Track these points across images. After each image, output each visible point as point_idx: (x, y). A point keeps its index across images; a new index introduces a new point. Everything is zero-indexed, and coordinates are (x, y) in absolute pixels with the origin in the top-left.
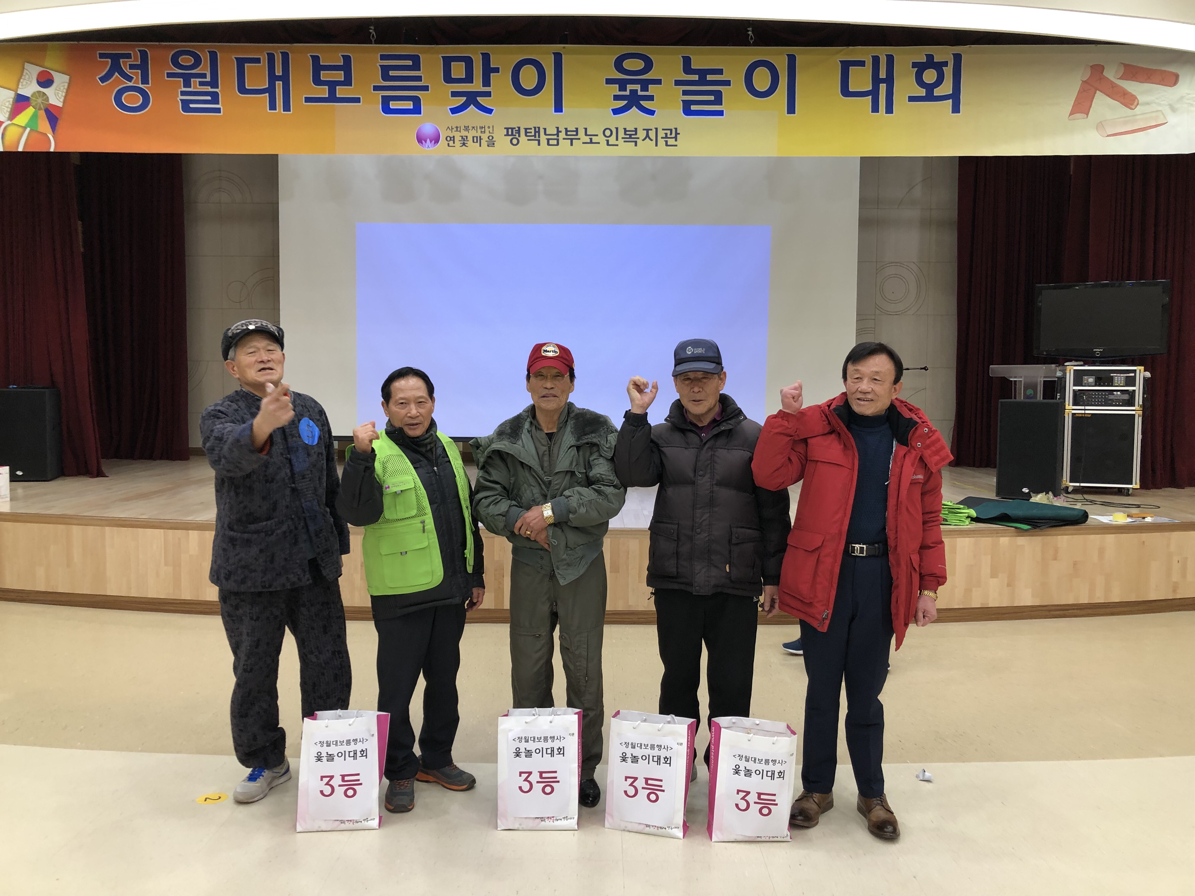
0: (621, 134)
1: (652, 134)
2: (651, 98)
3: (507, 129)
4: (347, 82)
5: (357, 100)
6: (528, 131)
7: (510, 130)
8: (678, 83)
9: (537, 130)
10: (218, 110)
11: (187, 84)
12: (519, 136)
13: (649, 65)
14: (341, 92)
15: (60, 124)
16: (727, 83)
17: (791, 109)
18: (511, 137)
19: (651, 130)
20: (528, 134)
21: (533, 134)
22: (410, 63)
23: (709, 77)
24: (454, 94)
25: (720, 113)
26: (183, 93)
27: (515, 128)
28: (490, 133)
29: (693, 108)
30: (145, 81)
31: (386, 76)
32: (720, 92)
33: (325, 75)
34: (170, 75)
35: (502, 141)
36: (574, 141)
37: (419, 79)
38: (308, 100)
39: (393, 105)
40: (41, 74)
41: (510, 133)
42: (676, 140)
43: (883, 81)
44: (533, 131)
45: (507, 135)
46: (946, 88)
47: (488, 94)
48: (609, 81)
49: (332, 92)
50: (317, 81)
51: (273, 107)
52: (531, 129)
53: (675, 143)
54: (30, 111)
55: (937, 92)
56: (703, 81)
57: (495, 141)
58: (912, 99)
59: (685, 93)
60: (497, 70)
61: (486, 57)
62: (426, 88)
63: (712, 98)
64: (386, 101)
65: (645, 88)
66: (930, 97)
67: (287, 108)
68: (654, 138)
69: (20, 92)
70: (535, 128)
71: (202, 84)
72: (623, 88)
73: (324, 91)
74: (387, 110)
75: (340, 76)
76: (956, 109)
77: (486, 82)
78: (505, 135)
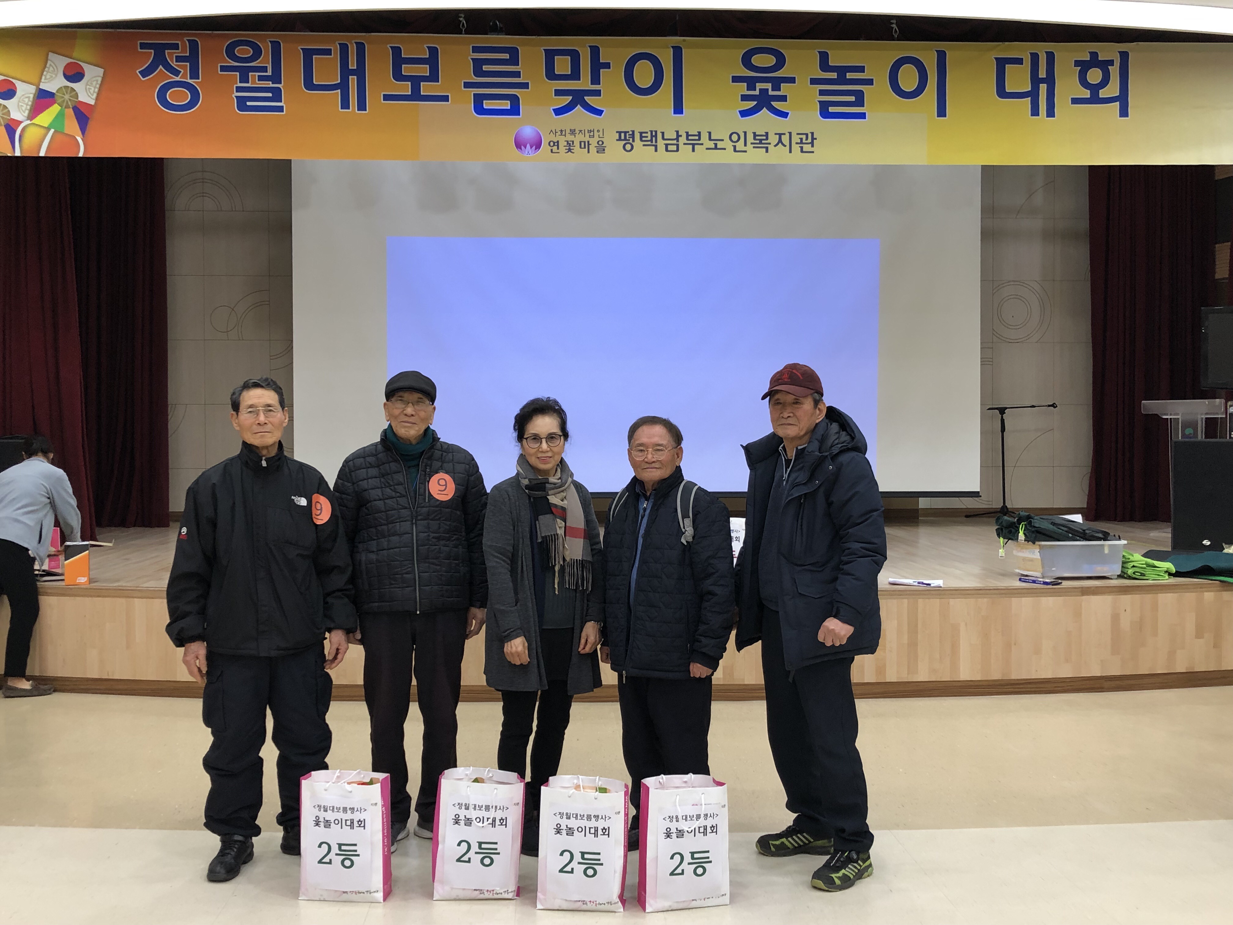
0: (750, 138)
1: (785, 139)
2: (784, 98)
3: (620, 133)
4: (434, 77)
5: (445, 98)
6: (644, 135)
7: (623, 135)
8: (814, 81)
9: (654, 134)
10: (280, 109)
11: (244, 79)
12: (633, 141)
13: (781, 61)
14: (426, 88)
15: (91, 125)
16: (870, 82)
17: (942, 112)
18: (625, 142)
19: (784, 134)
20: (644, 139)
21: (649, 138)
22: (506, 56)
23: (849, 76)
24: (558, 93)
25: (862, 116)
26: (239, 89)
27: (628, 132)
28: (599, 137)
29: (832, 109)
30: (194, 74)
31: (478, 72)
32: (862, 92)
33: (407, 70)
34: (223, 69)
35: (614, 147)
36: (696, 146)
37: (517, 74)
38: (387, 98)
39: (487, 105)
40: (68, 67)
41: (623, 137)
42: (813, 146)
43: (1043, 81)
44: (649, 135)
45: (620, 139)
46: (1112, 90)
47: (597, 93)
48: (736, 79)
49: (416, 89)
50: (398, 76)
51: (345, 104)
52: (647, 133)
53: (811, 149)
54: (55, 109)
55: (1103, 93)
56: (842, 80)
57: (606, 147)
58: (1075, 101)
59: (822, 93)
60: (607, 66)
61: (595, 51)
62: (525, 86)
63: (852, 99)
64: (478, 100)
65: (777, 88)
66: (1095, 99)
67: (362, 106)
68: (786, 142)
69: (42, 86)
70: (651, 132)
71: (261, 78)
72: (751, 87)
73: (406, 88)
74: (480, 110)
75: (424, 70)
76: (1124, 112)
77: (596, 80)
78: (617, 140)
